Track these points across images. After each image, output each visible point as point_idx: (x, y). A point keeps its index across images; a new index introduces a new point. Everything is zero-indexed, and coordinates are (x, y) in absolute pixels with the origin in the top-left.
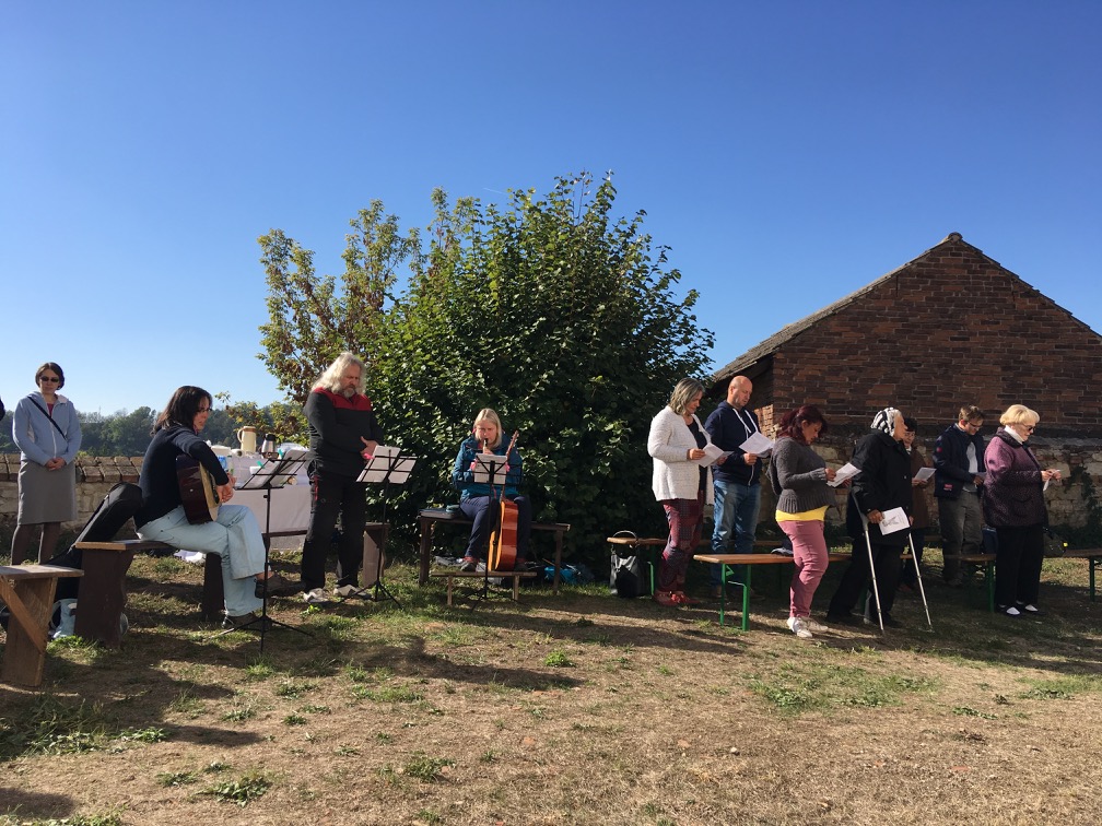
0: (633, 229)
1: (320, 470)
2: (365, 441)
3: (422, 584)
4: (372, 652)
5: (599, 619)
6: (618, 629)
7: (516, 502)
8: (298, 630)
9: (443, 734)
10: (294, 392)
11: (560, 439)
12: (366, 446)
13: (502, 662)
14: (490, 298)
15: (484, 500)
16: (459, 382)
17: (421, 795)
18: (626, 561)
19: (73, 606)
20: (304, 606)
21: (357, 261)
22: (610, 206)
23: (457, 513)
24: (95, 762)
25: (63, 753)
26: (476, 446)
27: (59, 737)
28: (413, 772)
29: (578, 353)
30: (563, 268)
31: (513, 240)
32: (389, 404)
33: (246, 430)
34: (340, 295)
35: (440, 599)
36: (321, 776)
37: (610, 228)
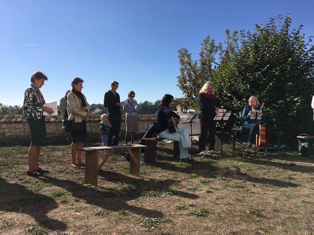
0: (298, 32)
1: (202, 117)
2: (216, 108)
3: (233, 150)
4: (224, 171)
5: (298, 163)
6: (305, 167)
7: (264, 125)
8: (201, 163)
9: (257, 200)
10: (187, 95)
11: (277, 104)
12: (216, 109)
13: (268, 177)
14: (250, 60)
15: (253, 125)
16: (241, 88)
17: (258, 222)
18: (304, 144)
19: (143, 155)
20: (201, 156)
21: (203, 55)
22: (289, 25)
23: (244, 129)
24: (158, 200)
25: (150, 197)
26: (249, 108)
27: (148, 192)
28: (253, 213)
29: (282, 75)
30: (275, 48)
31: (256, 41)
32: (218, 96)
33: (179, 106)
34: (199, 65)
35: (241, 155)
36: (223, 211)
37: (290, 33)
